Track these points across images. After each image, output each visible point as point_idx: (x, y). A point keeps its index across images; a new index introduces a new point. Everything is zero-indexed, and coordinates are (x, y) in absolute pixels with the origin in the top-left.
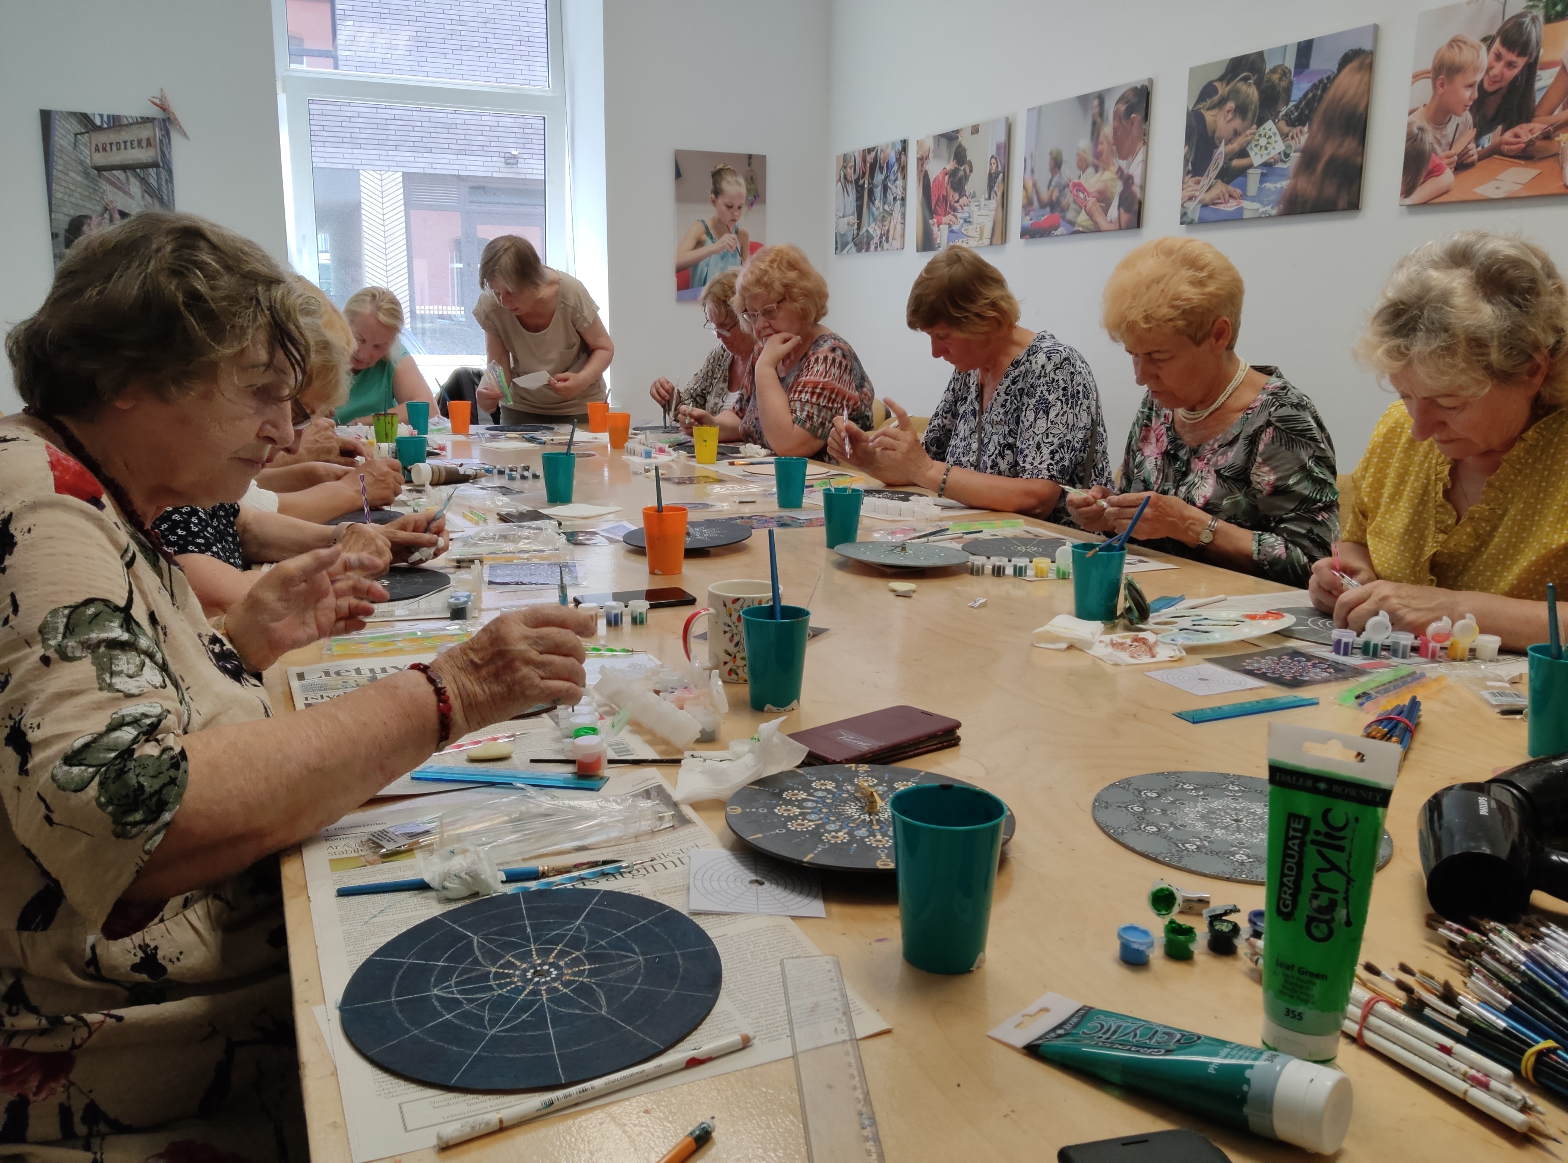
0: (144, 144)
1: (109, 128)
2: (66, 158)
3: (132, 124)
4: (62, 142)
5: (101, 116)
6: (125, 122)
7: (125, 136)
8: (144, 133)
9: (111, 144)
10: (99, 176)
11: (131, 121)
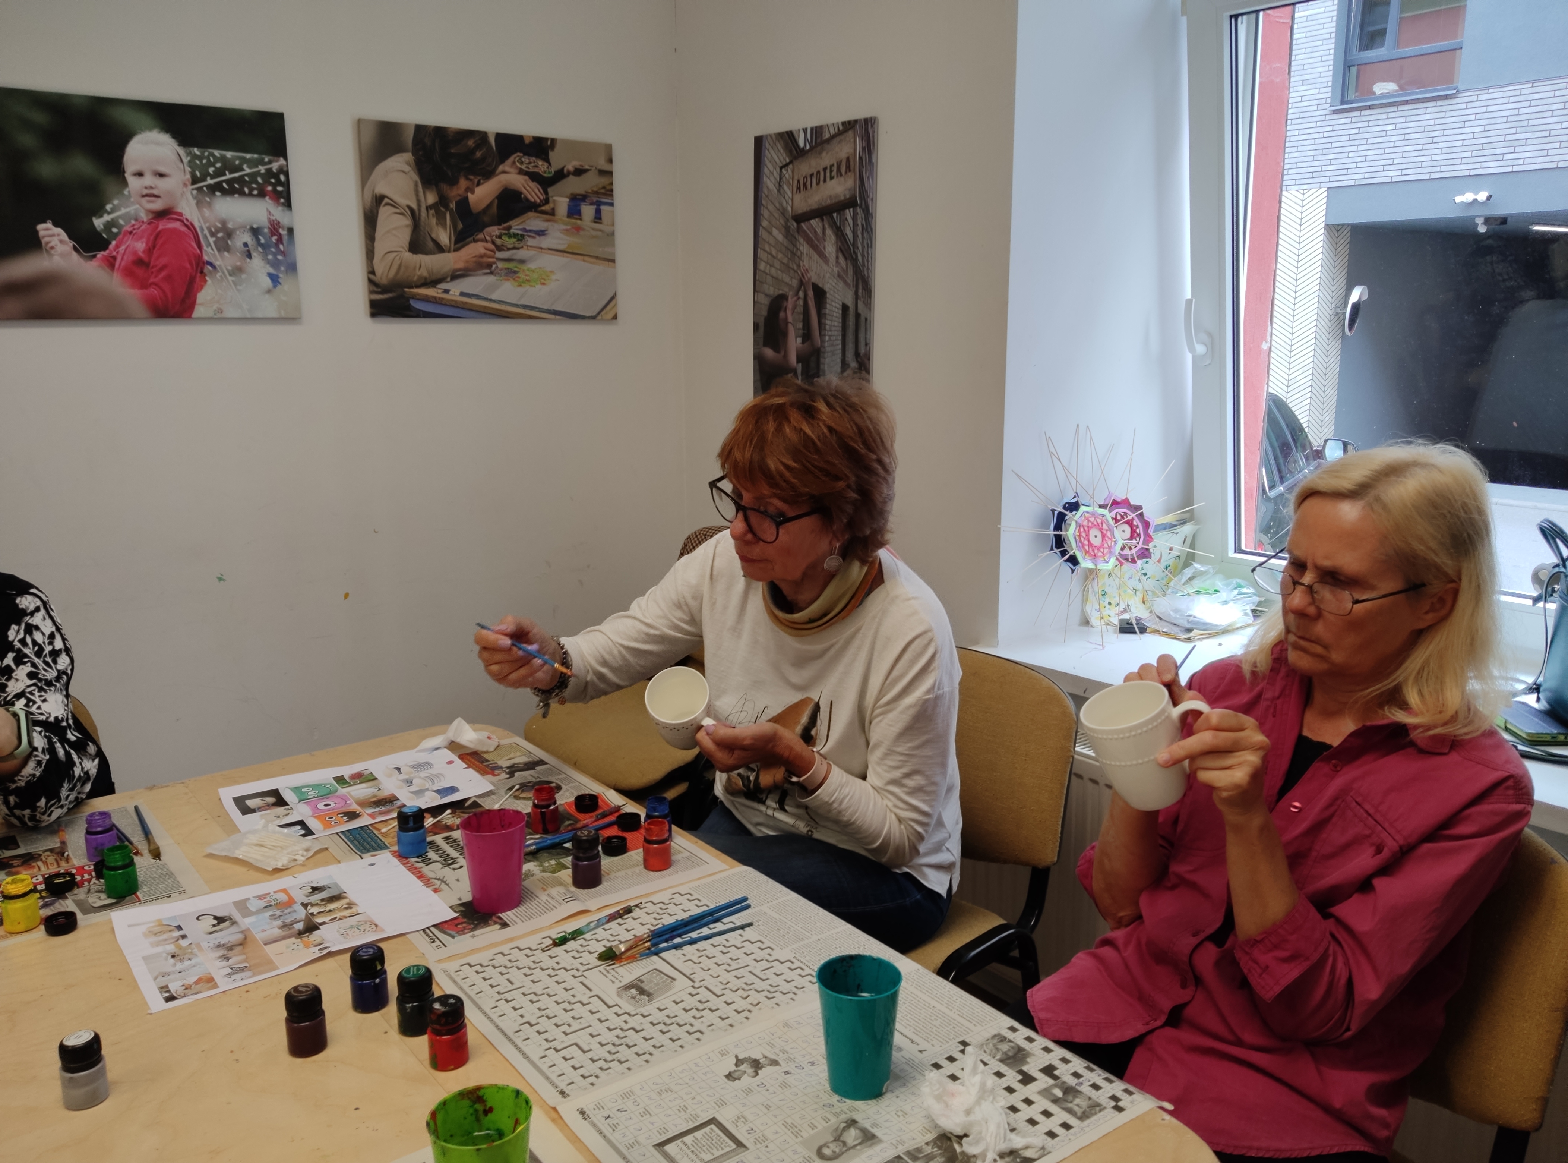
0: (843, 170)
1: (812, 148)
2: (771, 207)
3: (833, 137)
4: (768, 181)
5: (805, 131)
6: (827, 135)
7: (826, 159)
8: (844, 149)
9: (811, 175)
10: (798, 232)
11: (832, 132)
